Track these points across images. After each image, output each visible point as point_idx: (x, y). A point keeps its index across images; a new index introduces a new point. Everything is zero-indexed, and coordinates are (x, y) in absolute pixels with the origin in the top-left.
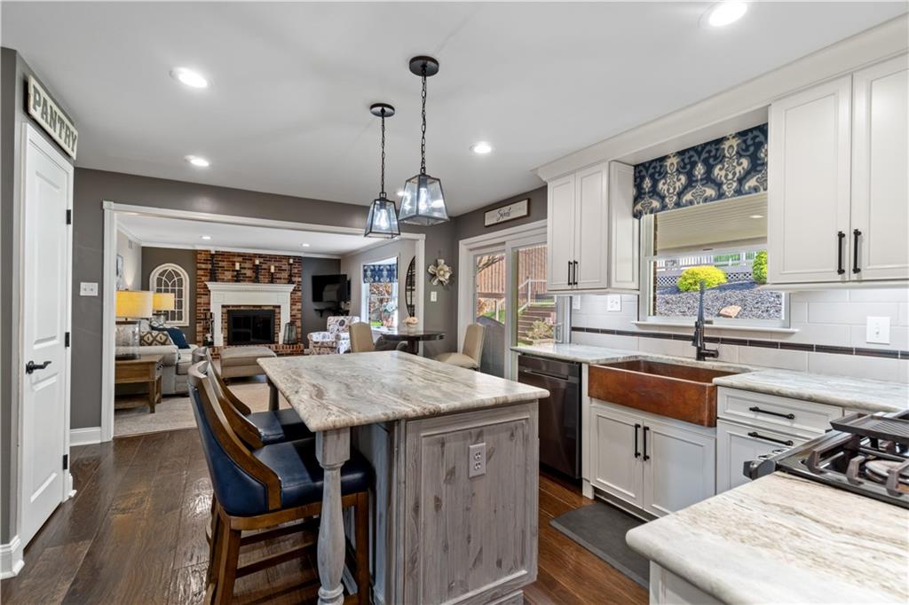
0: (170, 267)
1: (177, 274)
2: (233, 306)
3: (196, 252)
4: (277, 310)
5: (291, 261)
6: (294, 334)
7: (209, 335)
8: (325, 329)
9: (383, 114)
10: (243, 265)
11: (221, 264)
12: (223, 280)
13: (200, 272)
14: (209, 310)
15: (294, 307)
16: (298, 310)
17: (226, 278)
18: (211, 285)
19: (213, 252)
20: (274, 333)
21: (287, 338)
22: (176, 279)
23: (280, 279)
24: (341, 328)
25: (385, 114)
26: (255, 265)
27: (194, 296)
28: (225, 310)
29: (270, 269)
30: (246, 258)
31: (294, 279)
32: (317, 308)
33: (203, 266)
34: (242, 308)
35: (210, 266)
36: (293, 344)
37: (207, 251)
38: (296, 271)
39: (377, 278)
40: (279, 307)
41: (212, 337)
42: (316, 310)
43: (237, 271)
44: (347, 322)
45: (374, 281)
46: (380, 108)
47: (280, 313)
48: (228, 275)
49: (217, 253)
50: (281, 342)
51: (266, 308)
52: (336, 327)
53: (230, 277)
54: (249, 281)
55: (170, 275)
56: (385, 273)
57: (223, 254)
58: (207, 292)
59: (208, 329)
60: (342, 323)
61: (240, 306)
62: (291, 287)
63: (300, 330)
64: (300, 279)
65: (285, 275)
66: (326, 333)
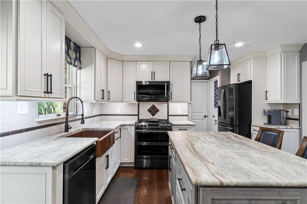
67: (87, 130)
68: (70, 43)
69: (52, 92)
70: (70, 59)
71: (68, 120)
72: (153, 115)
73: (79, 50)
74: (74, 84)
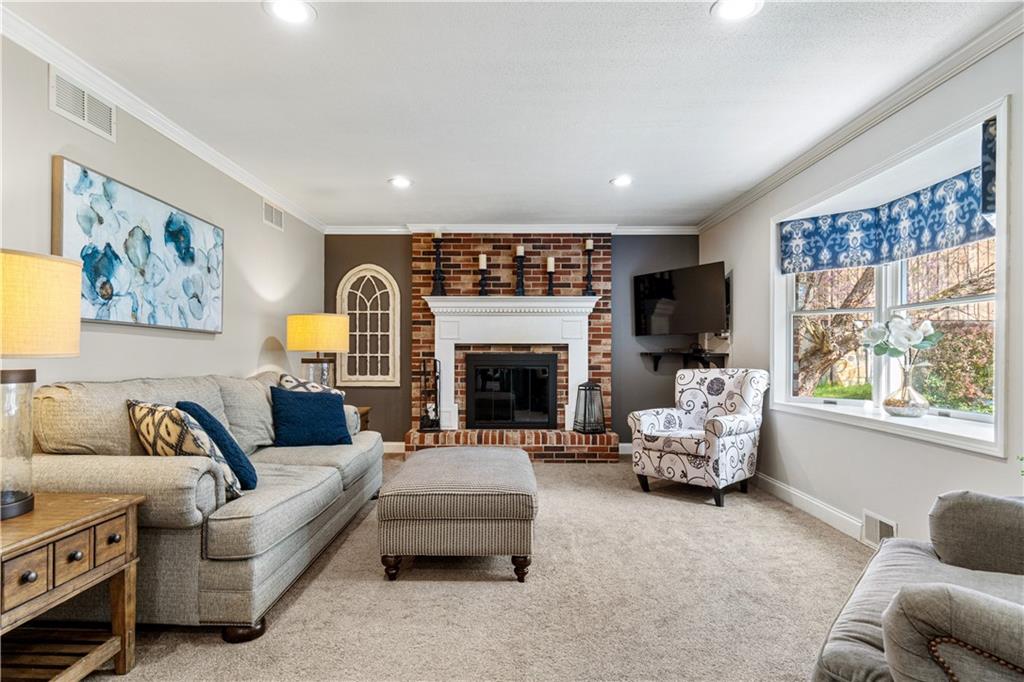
0: (369, 270)
1: (382, 286)
2: (477, 346)
3: (410, 239)
4: (561, 355)
5: (590, 244)
6: (596, 408)
7: (431, 406)
8: (670, 402)
10: (495, 260)
11: (455, 260)
12: (457, 292)
13: (418, 279)
14: (433, 354)
15: (595, 348)
16: (605, 355)
17: (462, 289)
18: (436, 304)
19: (438, 235)
20: (556, 406)
21: (581, 418)
22: (378, 294)
23: (568, 285)
24: (713, 400)
26: (516, 258)
27: (409, 325)
28: (461, 354)
29: (545, 266)
30: (500, 243)
31: (596, 285)
32: (645, 350)
33: (423, 266)
34: (493, 351)
35: (432, 266)
36: (594, 432)
37: (429, 235)
38: (599, 267)
39: (825, 255)
40: (565, 347)
41: (435, 410)
42: (642, 354)
43: (482, 272)
44: (729, 385)
45: (817, 264)
47: (566, 361)
48: (467, 282)
49: (447, 239)
50: (569, 426)
51: (540, 351)
52: (700, 398)
53: (470, 287)
54: (505, 293)
55: (369, 286)
56: (855, 236)
57: (456, 239)
58: (429, 319)
59: (431, 394)
60: (716, 387)
61: (489, 346)
62: (590, 303)
63: (609, 399)
64: (608, 286)
65: (577, 277)
66: (674, 412)
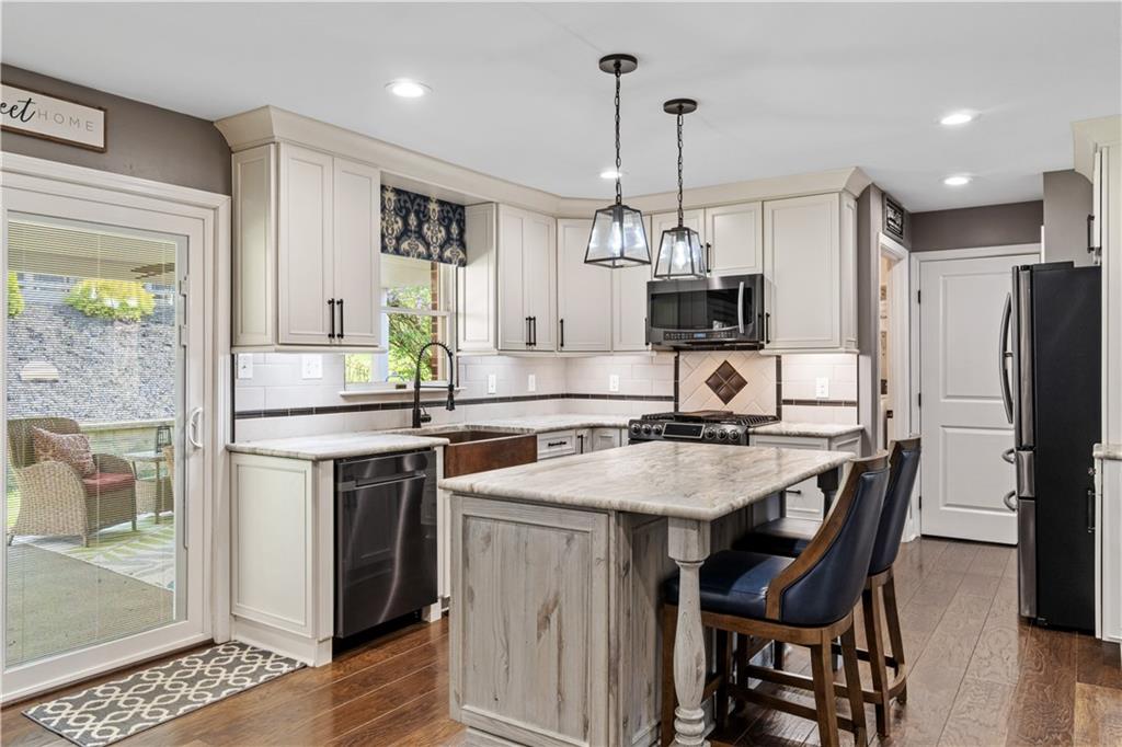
9: (618, 71)
25: (621, 69)
46: (613, 61)
67: (477, 429)
68: (425, 206)
69: (345, 333)
70: (428, 245)
71: (421, 400)
72: (726, 399)
73: (457, 216)
74: (452, 306)
